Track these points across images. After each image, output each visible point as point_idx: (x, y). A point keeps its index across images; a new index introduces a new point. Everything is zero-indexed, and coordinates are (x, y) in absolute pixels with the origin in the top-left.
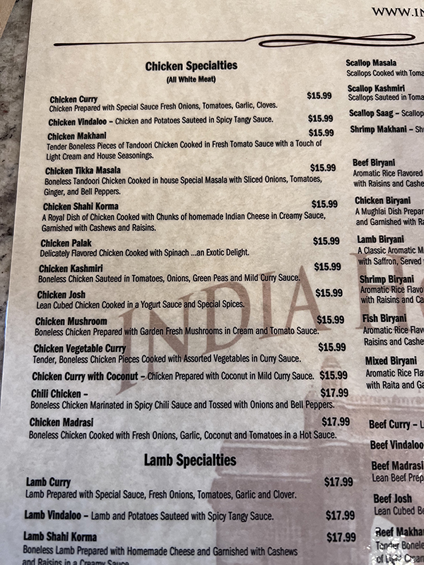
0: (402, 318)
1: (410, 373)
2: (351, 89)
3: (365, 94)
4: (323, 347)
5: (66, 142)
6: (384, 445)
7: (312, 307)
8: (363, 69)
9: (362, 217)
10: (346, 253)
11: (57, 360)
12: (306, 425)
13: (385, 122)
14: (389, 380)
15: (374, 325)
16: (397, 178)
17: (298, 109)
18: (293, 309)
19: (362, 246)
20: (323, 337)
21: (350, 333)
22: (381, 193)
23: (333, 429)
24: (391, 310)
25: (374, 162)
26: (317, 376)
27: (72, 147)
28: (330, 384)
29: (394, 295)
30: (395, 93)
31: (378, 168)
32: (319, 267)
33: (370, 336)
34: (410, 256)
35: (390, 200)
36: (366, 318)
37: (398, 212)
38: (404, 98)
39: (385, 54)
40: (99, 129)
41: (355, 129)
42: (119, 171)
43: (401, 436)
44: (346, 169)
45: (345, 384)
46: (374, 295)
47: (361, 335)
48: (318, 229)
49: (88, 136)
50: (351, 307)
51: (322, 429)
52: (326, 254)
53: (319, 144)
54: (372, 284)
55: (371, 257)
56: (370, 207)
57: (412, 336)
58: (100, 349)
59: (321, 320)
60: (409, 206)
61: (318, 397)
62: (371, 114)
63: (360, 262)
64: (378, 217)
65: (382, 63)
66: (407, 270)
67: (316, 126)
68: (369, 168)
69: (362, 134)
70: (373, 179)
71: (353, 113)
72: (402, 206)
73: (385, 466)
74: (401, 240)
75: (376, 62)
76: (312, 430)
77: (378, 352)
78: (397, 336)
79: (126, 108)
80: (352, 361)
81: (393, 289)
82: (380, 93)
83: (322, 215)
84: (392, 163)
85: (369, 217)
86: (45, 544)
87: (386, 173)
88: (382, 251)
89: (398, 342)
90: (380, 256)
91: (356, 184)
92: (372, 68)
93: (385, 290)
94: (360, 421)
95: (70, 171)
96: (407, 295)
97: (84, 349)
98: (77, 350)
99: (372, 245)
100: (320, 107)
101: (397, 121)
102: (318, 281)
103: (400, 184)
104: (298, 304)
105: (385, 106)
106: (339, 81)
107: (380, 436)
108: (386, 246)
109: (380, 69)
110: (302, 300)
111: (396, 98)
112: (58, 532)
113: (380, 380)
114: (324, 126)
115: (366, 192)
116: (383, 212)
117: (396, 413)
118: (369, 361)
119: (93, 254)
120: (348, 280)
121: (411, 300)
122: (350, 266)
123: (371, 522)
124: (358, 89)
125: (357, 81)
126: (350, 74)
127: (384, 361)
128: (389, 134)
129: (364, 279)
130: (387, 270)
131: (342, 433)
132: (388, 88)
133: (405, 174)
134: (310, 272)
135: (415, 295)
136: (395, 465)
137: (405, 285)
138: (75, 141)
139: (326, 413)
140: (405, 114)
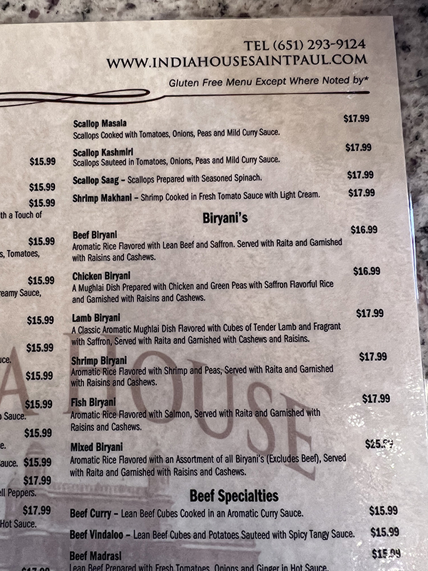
0: (111, 402)
1: (114, 459)
2: (76, 153)
3: (91, 159)
6: (84, 535)
7: (21, 391)
8: (91, 130)
9: (78, 294)
10: (59, 334)
13: (110, 190)
14: (93, 467)
15: (82, 409)
16: (118, 252)
17: (19, 177)
18: (3, 391)
19: (77, 325)
20: (30, 422)
21: (58, 417)
22: (99, 268)
23: (33, 518)
24: (101, 393)
25: (95, 235)
26: (20, 463)
28: (33, 471)
29: (105, 378)
30: (121, 158)
31: (99, 241)
32: (32, 348)
33: (77, 421)
34: (125, 336)
35: (108, 276)
36: (75, 402)
37: (116, 288)
38: (131, 162)
39: (116, 113)
41: (77, 199)
43: (100, 526)
44: (65, 240)
45: (48, 471)
46: (85, 378)
47: (68, 421)
48: (32, 307)
51: (22, 518)
52: (39, 335)
53: (39, 215)
54: (84, 366)
55: (85, 337)
56: (87, 283)
57: (120, 421)
59: (29, 405)
60: (128, 282)
61: (20, 486)
62: (95, 181)
63: (73, 343)
64: (96, 294)
65: (111, 124)
66: (120, 351)
67: (36, 195)
68: (90, 241)
69: (85, 204)
70: (93, 253)
71: (76, 181)
72: (120, 282)
74: (117, 318)
75: (105, 123)
76: (13, 519)
77: (81, 438)
78: (104, 422)
80: (57, 447)
81: (105, 371)
82: (106, 158)
83: (37, 292)
84: (113, 235)
85: (85, 294)
87: (106, 246)
88: (96, 330)
89: (106, 428)
90: (94, 336)
91: (75, 259)
92: (101, 129)
93: (96, 372)
94: (61, 510)
96: (119, 377)
99: (86, 325)
100: (43, 175)
101: (123, 189)
102: (27, 362)
103: (121, 258)
104: (7, 388)
105: (110, 172)
106: (63, 145)
107: (80, 526)
108: (100, 325)
109: (109, 130)
110: (11, 384)
111: (122, 163)
113: (84, 467)
114: (44, 195)
115: (85, 267)
116: (101, 289)
118: (74, 447)
120: (59, 363)
121: (122, 383)
122: (63, 347)
124: (84, 154)
125: (83, 145)
126: (77, 137)
127: (90, 448)
128: (112, 203)
129: (75, 361)
130: (100, 351)
131: (42, 522)
132: (116, 152)
133: (127, 247)
134: (22, 353)
135: (126, 378)
137: (118, 367)
139: (27, 501)
140: (131, 181)
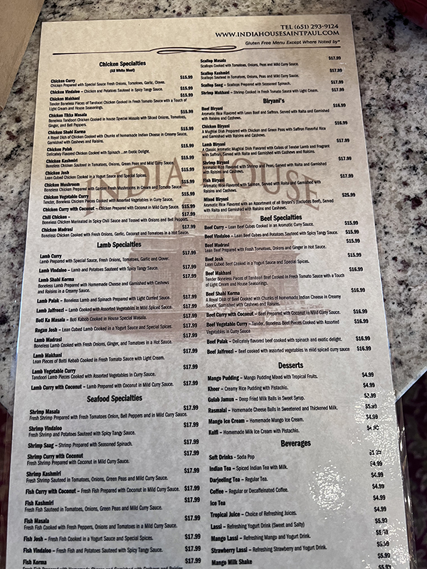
0: (222, 180)
1: (224, 205)
2: (202, 74)
3: (209, 76)
4: (183, 194)
5: (60, 102)
6: (211, 237)
7: (179, 176)
8: (209, 64)
9: (205, 134)
10: (197, 151)
11: (55, 202)
12: (175, 229)
13: (219, 89)
14: (215, 208)
15: (209, 183)
16: (224, 116)
17: (175, 84)
18: (171, 177)
19: (205, 148)
20: (184, 189)
21: (197, 187)
22: (215, 123)
23: (187, 230)
24: (217, 176)
25: (212, 108)
26: (180, 207)
27: (62, 104)
28: (186, 210)
29: (219, 170)
30: (224, 75)
31: (214, 111)
32: (183, 158)
33: (206, 189)
34: (227, 152)
35: (219, 126)
36: (205, 180)
37: (223, 131)
38: (229, 77)
39: (220, 56)
40: (76, 95)
41: (203, 93)
42: (86, 115)
43: (219, 232)
44: (198, 111)
45: (193, 210)
46: (209, 170)
47: (202, 188)
48: (184, 140)
49: (70, 99)
50: (198, 176)
51: (182, 230)
52: (187, 152)
53: (185, 100)
54: (209, 165)
55: (209, 153)
56: (209, 129)
57: (227, 188)
58: (76, 197)
59: (183, 182)
60: (228, 129)
61: (181, 217)
62: (212, 86)
63: (203, 155)
64: (213, 134)
65: (218, 61)
66: (226, 158)
67: (184, 92)
68: (210, 111)
69: (207, 95)
70: (212, 116)
71: (202, 85)
72: (225, 129)
73: (211, 246)
74: (224, 144)
75: (215, 61)
76: (177, 230)
77: (209, 196)
78: (219, 188)
79: (90, 85)
80: (197, 200)
81: (219, 167)
82: (217, 76)
83: (185, 134)
84: (222, 109)
85: (208, 134)
86: (49, 283)
87: (218, 113)
88: (214, 150)
89: (220, 191)
90: (213, 152)
91: (203, 119)
92: (213, 63)
93: (215, 168)
94: (200, 226)
95: (62, 116)
96: (225, 170)
97: (68, 197)
98: (65, 197)
99: (209, 147)
100: (186, 83)
101: (225, 89)
102: (182, 164)
103: (225, 119)
104: (172, 175)
105: (219, 81)
106: (196, 70)
107: (209, 233)
108: (216, 147)
109: (217, 63)
110: (175, 173)
111: (225, 77)
112: (55, 278)
113: (210, 208)
114: (188, 92)
115: (208, 122)
116: (216, 132)
117: (218, 222)
118: (205, 200)
119: (73, 154)
120: (197, 164)
121: (227, 172)
122: (198, 157)
123: (203, 269)
124: (206, 74)
125: (206, 70)
126: (202, 66)
127: (213, 200)
128: (220, 95)
129: (205, 163)
130: (216, 159)
131: (192, 232)
132: (221, 73)
133: (228, 114)
134: (179, 160)
135: (229, 170)
136: (216, 245)
137: (225, 165)
138: (64, 101)
139: (184, 223)
140: (229, 85)
